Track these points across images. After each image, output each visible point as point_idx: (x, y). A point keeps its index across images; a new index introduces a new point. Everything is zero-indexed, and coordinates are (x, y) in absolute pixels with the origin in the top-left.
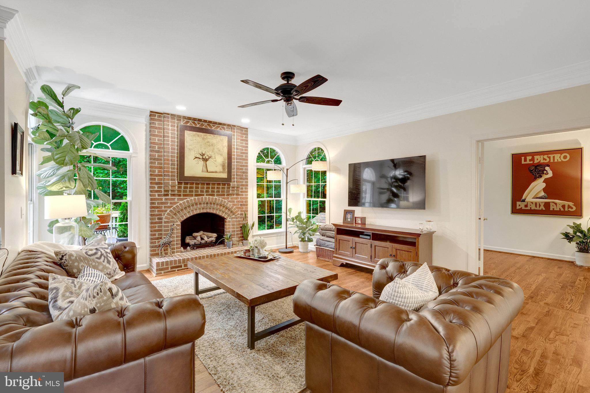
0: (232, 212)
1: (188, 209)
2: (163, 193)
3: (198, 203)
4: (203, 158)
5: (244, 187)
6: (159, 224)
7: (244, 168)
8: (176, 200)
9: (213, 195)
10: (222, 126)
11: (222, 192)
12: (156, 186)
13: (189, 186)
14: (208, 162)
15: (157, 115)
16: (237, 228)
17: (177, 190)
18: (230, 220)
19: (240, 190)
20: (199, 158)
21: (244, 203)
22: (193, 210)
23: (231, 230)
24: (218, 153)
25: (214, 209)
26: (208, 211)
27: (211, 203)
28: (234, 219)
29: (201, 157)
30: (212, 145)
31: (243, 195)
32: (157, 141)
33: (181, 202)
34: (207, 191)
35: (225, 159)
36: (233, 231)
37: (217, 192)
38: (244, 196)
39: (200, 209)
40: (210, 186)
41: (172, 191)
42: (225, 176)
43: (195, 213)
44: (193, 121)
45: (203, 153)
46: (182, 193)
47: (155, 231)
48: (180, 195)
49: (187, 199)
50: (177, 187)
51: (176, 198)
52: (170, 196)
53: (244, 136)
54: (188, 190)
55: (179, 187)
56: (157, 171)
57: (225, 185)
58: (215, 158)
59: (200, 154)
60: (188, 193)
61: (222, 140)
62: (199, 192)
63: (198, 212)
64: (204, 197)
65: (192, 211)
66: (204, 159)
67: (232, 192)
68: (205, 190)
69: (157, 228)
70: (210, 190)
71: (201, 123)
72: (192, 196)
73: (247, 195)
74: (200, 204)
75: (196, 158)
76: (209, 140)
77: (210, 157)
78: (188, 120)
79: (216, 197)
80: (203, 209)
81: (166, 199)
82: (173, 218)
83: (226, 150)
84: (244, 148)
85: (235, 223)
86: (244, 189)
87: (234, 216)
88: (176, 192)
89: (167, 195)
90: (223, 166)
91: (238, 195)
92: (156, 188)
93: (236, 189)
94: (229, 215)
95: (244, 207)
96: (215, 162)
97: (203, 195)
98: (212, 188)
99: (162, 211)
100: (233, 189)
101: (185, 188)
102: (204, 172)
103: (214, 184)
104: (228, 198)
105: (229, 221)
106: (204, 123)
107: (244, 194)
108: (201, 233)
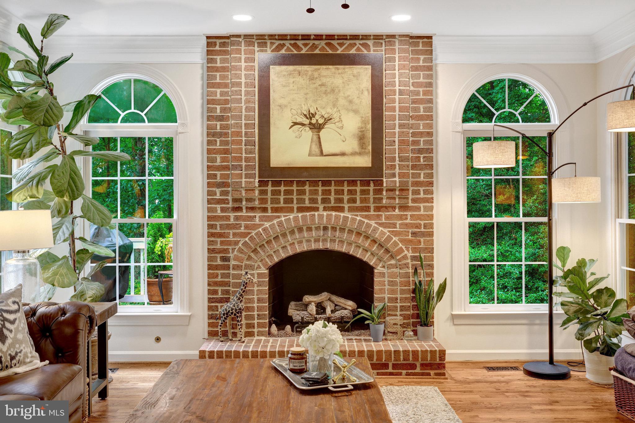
0: (387, 251)
1: (282, 240)
2: (230, 205)
3: (305, 228)
4: (310, 124)
5: (421, 189)
6: (224, 269)
7: (422, 139)
8: (257, 220)
9: (341, 209)
10: (361, 42)
11: (361, 202)
12: (218, 191)
13: (282, 188)
14: (323, 133)
15: (218, 41)
16: (402, 292)
17: (259, 199)
18: (385, 270)
19: (410, 196)
20: (303, 125)
21: (422, 230)
22: (294, 243)
23: (387, 296)
24: (348, 110)
25: (341, 242)
26: (329, 246)
27: (334, 229)
28: (395, 270)
29: (307, 122)
30: (333, 91)
31: (419, 209)
32: (218, 97)
33: (267, 224)
34: (324, 201)
35: (364, 122)
36: (391, 300)
37: (349, 201)
38: (422, 212)
39: (308, 241)
40: (333, 188)
41: (248, 200)
42: (365, 161)
43: (298, 251)
44: (293, 42)
45: (312, 111)
46: (269, 206)
47: (216, 284)
48: (265, 210)
49: (279, 217)
50: (257, 192)
51: (258, 215)
52: (244, 211)
53: (422, 57)
54: (282, 198)
55: (263, 192)
56: (219, 160)
57: (369, 185)
58: (340, 121)
59: (305, 115)
60: (282, 205)
61: (356, 76)
62: (307, 201)
63: (306, 247)
64: (316, 213)
65: (290, 245)
66: (314, 125)
67: (388, 201)
68: (320, 198)
69: (219, 279)
70: (332, 197)
71: (311, 42)
72: (291, 210)
73: (432, 208)
74: (309, 229)
75: (295, 124)
76: (324, 80)
77: (328, 120)
78: (282, 42)
79: (349, 215)
80: (317, 240)
81: (237, 218)
82: (249, 258)
83: (366, 100)
84: (421, 90)
85: (398, 280)
86: (422, 192)
87: (393, 262)
88: (257, 202)
89: (239, 209)
90: (361, 138)
91: (404, 208)
92: (218, 194)
93: (397, 193)
94: (380, 260)
95: (422, 240)
96: (339, 130)
97: (317, 209)
98: (337, 192)
99: (229, 243)
100: (391, 194)
101: (274, 193)
102: (314, 155)
103: (341, 183)
104: (379, 217)
105: (383, 275)
106: (317, 42)
107: (422, 205)
108: (324, 296)
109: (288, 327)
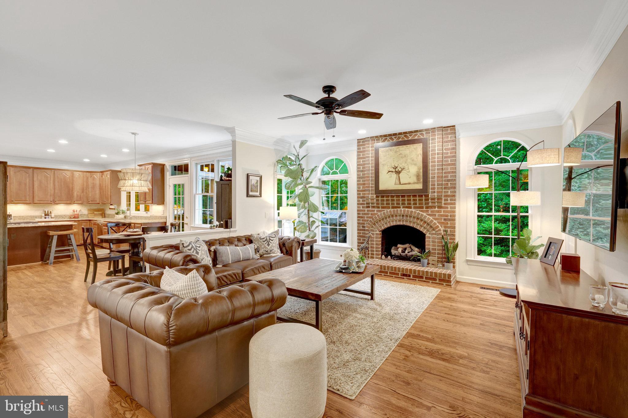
0: (431, 227)
1: (385, 220)
2: (365, 206)
3: (394, 215)
4: (395, 171)
5: (449, 199)
6: (363, 231)
7: (449, 175)
8: (376, 212)
9: (410, 208)
10: (420, 133)
11: (419, 204)
12: (361, 200)
13: (385, 199)
14: (401, 175)
15: (361, 141)
16: (438, 246)
17: (376, 203)
18: (430, 235)
19: (443, 202)
20: (392, 172)
21: (449, 218)
22: (390, 222)
23: (431, 247)
24: (411, 164)
25: (410, 222)
26: (405, 223)
27: (407, 216)
28: (435, 236)
29: (394, 170)
30: (405, 156)
31: (447, 208)
32: (361, 163)
33: (379, 213)
34: (403, 204)
35: (419, 169)
36: (433, 249)
37: (414, 204)
38: (449, 209)
39: (396, 221)
40: (406, 198)
41: (372, 203)
42: (420, 186)
43: (392, 225)
44: (390, 137)
45: (396, 166)
46: (380, 206)
47: (360, 236)
48: (378, 207)
49: (384, 210)
50: (375, 200)
51: (376, 209)
52: (371, 208)
53: (450, 136)
54: (385, 202)
55: (377, 200)
56: (361, 188)
57: (422, 197)
58: (408, 169)
59: (393, 168)
60: (385, 205)
61: (415, 149)
62: (395, 204)
63: (395, 224)
64: (399, 209)
65: (389, 222)
66: (397, 172)
67: (432, 204)
68: (401, 203)
69: (361, 235)
70: (406, 202)
71: (398, 136)
72: (389, 208)
73: (455, 208)
74: (396, 216)
75: (389, 171)
76: (401, 152)
77: (403, 169)
78: (386, 138)
79: (414, 210)
80: (400, 221)
81: (368, 211)
82: (372, 227)
83: (420, 158)
84: (449, 151)
85: (436, 240)
86: (449, 200)
87: (434, 232)
88: (375, 204)
89: (369, 207)
90: (418, 176)
91: (440, 207)
92: (361, 201)
93: (436, 200)
94: (428, 231)
95: (449, 222)
96: (408, 173)
97: (400, 207)
98: (408, 200)
99: (365, 221)
100: (433, 201)
101: (382, 200)
102: (397, 184)
103: (409, 196)
104: (427, 211)
105: (429, 237)
106: (400, 136)
107: (449, 206)
108: (407, 245)
109: (389, 257)
